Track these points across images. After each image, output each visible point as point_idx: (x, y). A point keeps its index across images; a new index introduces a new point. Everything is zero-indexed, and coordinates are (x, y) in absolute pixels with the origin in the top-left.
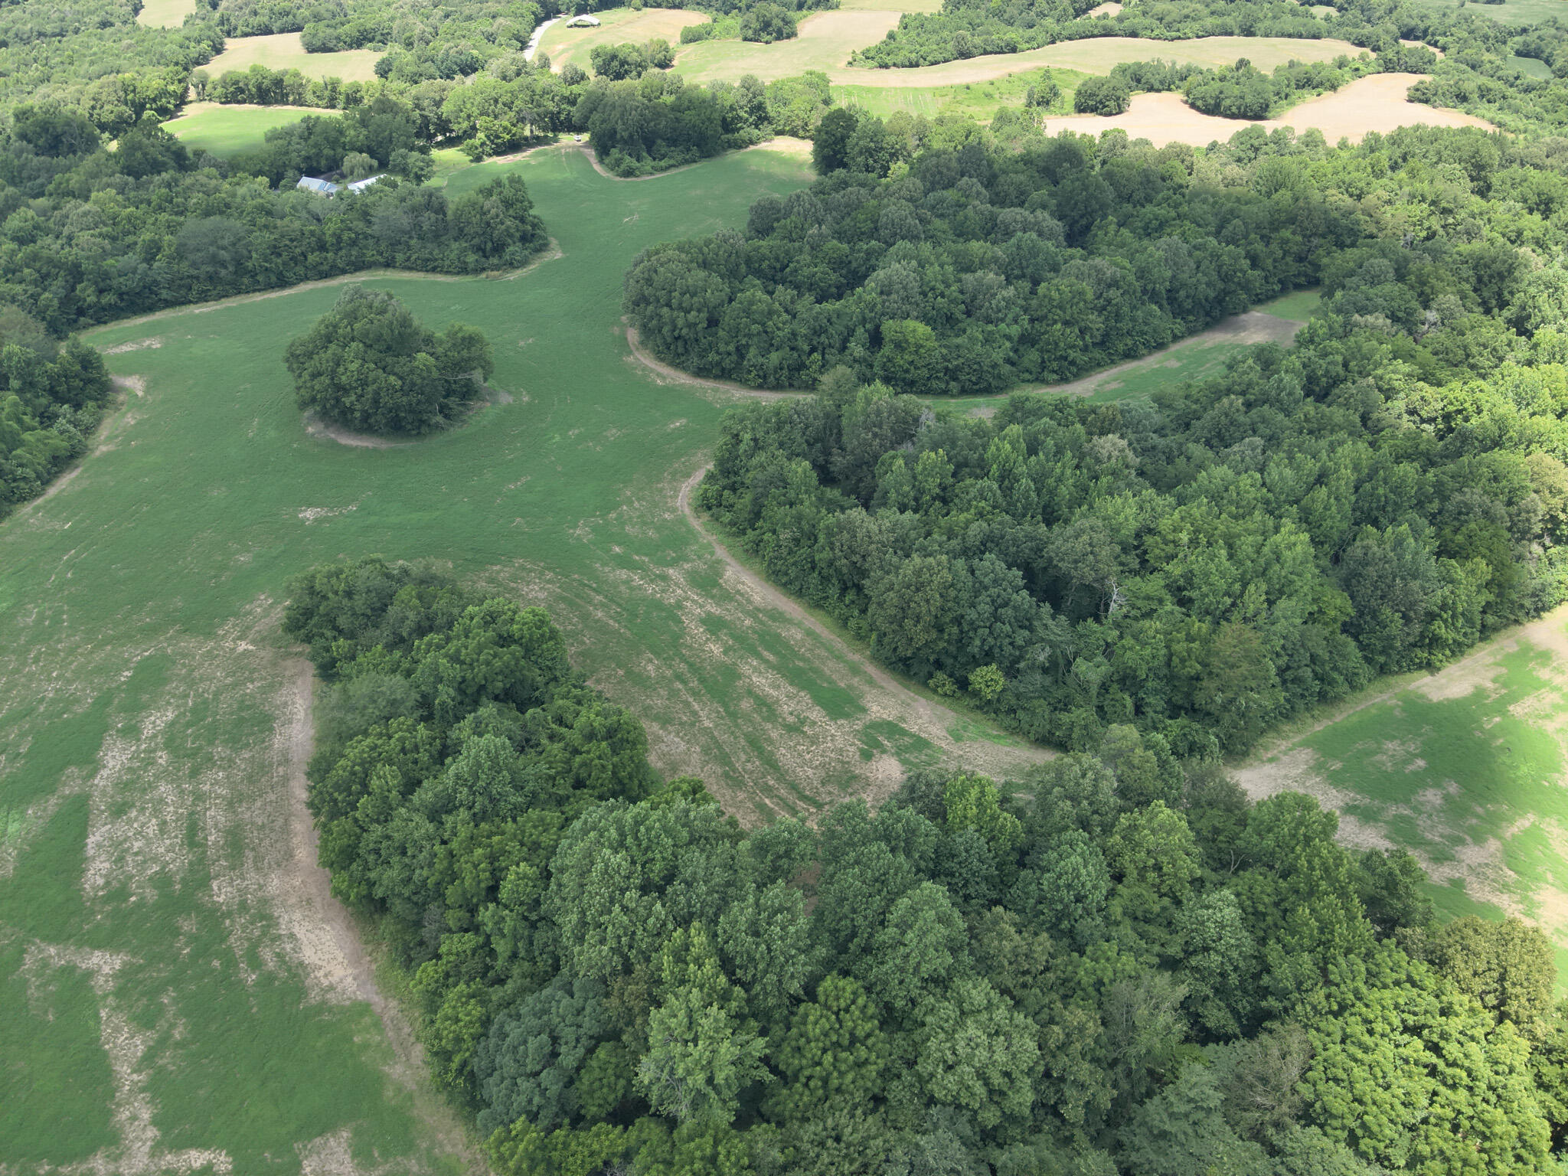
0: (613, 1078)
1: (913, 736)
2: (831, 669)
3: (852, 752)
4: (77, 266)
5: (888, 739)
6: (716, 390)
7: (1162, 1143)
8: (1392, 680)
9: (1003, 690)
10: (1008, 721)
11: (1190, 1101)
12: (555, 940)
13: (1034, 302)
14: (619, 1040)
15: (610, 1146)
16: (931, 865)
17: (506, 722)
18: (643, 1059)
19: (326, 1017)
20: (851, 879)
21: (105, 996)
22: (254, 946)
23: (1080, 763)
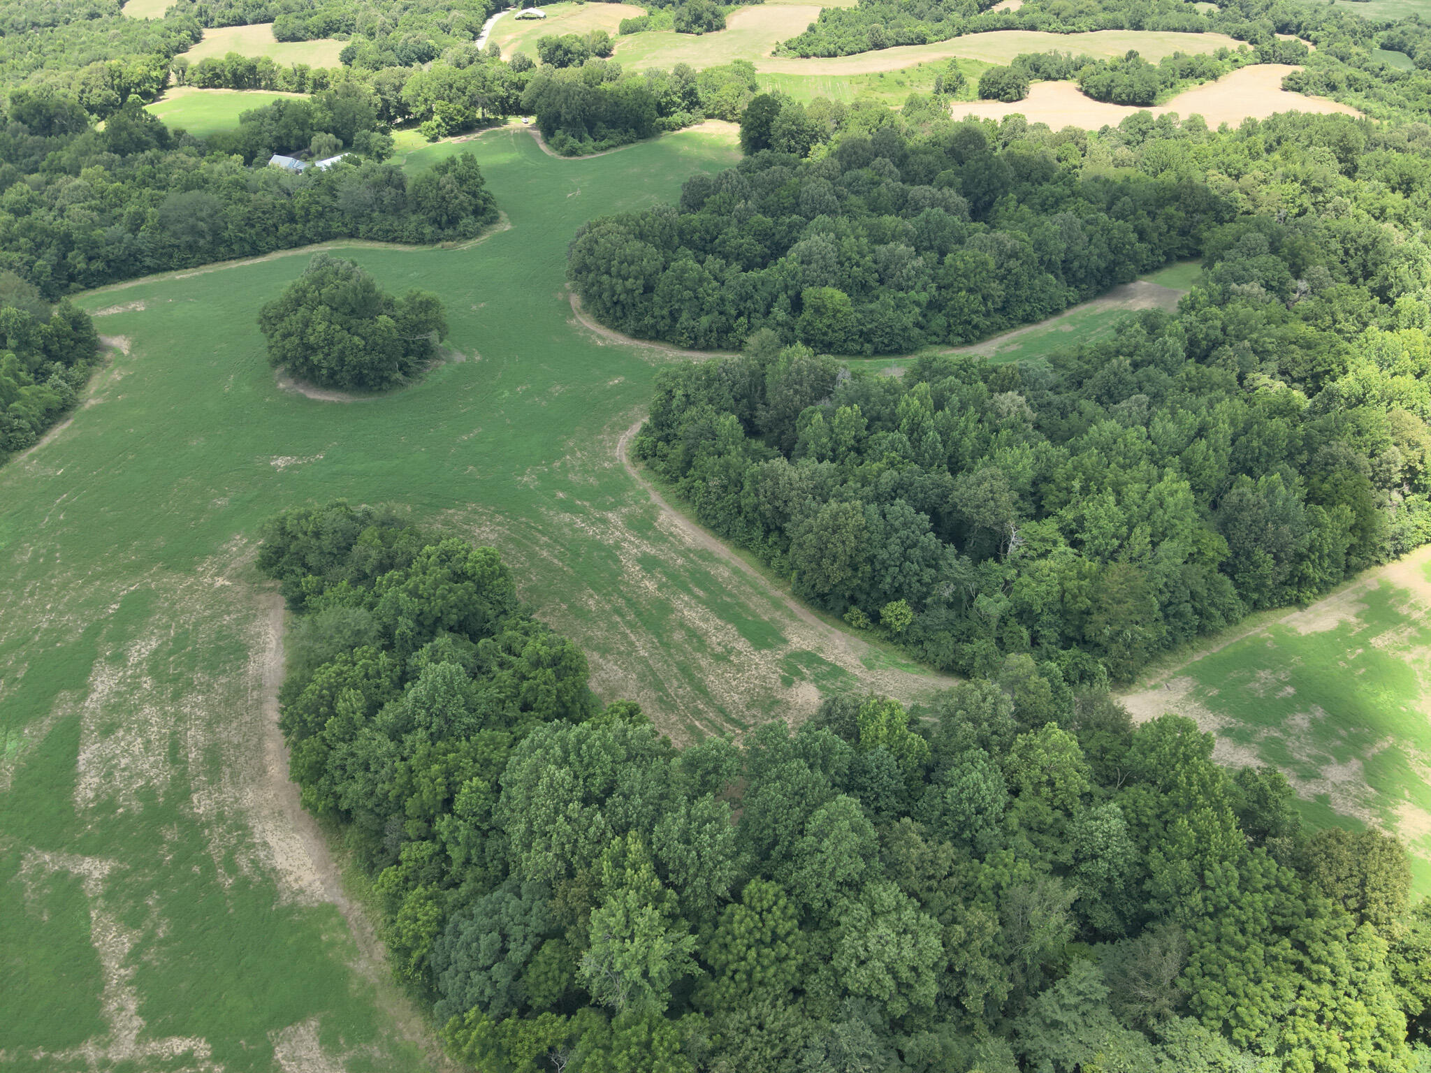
0: (557, 972)
1: (830, 664)
2: (755, 603)
3: (774, 679)
4: (68, 235)
5: (807, 667)
6: (651, 351)
7: (1054, 1032)
8: (1264, 615)
9: (912, 623)
10: (916, 651)
11: (1080, 993)
12: (505, 848)
13: (941, 271)
14: (562, 937)
15: (554, 1034)
16: (846, 780)
17: (460, 651)
18: (585, 954)
19: (296, 918)
20: (773, 792)
21: (97, 898)
22: (231, 852)
23: (981, 688)
